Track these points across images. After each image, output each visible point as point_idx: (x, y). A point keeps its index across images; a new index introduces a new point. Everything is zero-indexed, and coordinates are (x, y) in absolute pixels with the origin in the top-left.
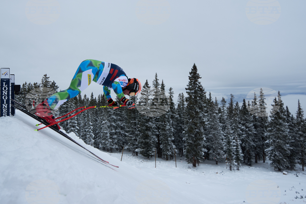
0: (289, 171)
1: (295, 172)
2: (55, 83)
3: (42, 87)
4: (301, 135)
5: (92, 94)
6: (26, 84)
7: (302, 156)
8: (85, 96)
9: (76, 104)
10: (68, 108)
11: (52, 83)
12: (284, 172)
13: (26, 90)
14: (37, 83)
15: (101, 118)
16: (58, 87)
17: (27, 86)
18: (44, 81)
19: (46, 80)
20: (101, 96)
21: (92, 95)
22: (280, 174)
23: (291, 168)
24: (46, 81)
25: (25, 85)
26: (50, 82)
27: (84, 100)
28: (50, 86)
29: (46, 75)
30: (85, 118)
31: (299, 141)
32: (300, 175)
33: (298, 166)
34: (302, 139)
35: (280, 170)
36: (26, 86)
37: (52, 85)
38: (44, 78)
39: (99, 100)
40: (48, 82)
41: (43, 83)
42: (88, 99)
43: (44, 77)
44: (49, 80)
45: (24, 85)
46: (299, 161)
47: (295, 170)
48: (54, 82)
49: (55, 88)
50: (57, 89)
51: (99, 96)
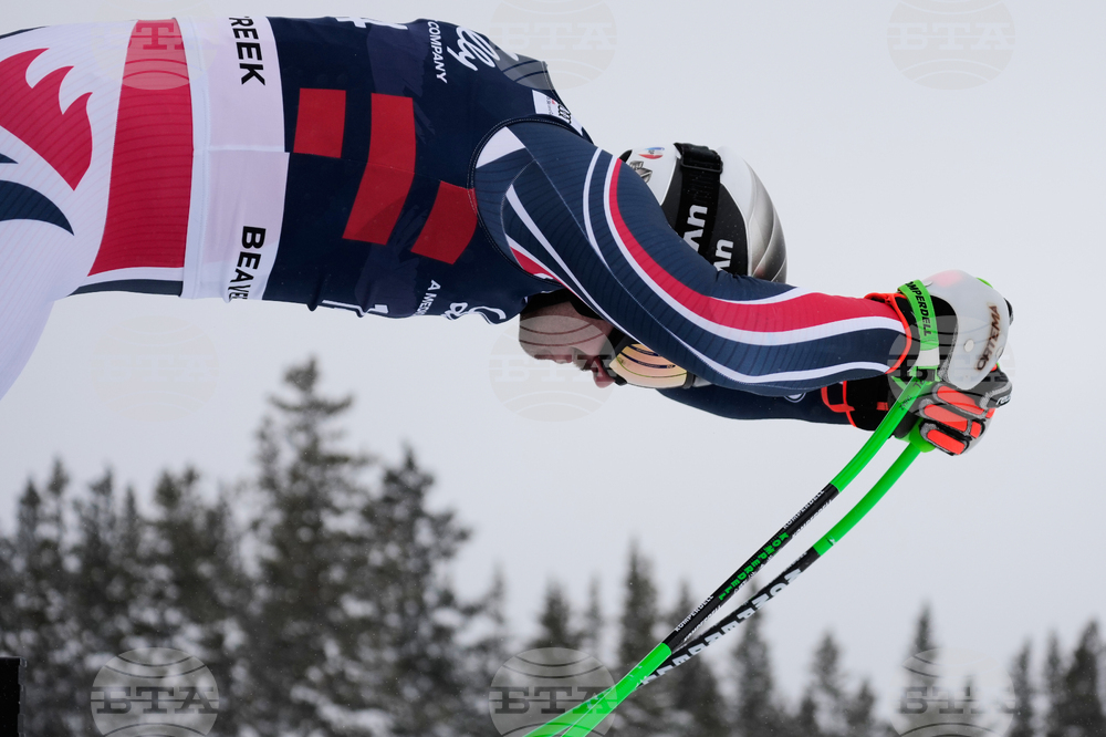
2: (428, 481)
3: (255, 525)
5: (924, 626)
6: (58, 484)
8: (828, 656)
11: (391, 478)
13: (58, 562)
14: (191, 477)
16: (463, 536)
17: (70, 518)
18: (288, 457)
19: (315, 441)
20: (1053, 660)
24: (311, 456)
25: (49, 506)
26: (363, 462)
27: (809, 708)
28: (368, 513)
29: (304, 377)
36: (57, 519)
37: (389, 500)
38: (283, 407)
39: (1023, 713)
40: (335, 460)
41: (269, 483)
42: (867, 698)
43: (292, 396)
45: (31, 499)
48: (410, 464)
49: (423, 552)
50: (447, 554)
51: (1023, 661)
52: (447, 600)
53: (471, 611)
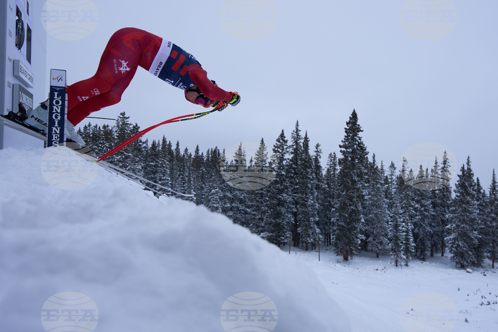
2: (139, 128)
3: (116, 131)
5: (197, 147)
6: (89, 125)
8: (186, 150)
9: (171, 161)
10: (158, 167)
11: (134, 127)
13: (89, 135)
14: (108, 126)
15: (209, 185)
17: (91, 130)
18: (121, 123)
19: (124, 122)
20: (212, 151)
21: (197, 150)
24: (124, 123)
25: (88, 128)
26: (131, 124)
27: (184, 156)
28: (131, 131)
29: (123, 114)
30: (184, 183)
36: (89, 130)
37: (134, 130)
38: (120, 118)
39: (208, 157)
40: (127, 124)
41: (118, 126)
42: (191, 155)
43: (121, 116)
44: (129, 121)
48: (136, 125)
51: (208, 151)
52: (141, 142)
53: (144, 143)
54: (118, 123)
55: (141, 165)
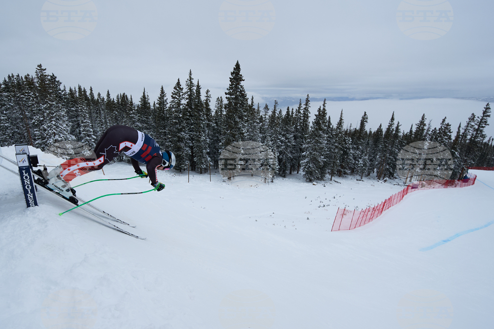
0: (319, 181)
1: (323, 182)
4: (336, 147)
7: (333, 167)
9: (88, 105)
10: (79, 112)
12: (314, 183)
21: (108, 95)
22: (310, 184)
23: (321, 178)
30: (102, 125)
31: (333, 153)
32: (327, 185)
33: (328, 176)
34: (336, 151)
35: (311, 181)
44: (47, 72)
46: (330, 171)
47: (324, 180)
54: (37, 75)
55: (64, 111)
